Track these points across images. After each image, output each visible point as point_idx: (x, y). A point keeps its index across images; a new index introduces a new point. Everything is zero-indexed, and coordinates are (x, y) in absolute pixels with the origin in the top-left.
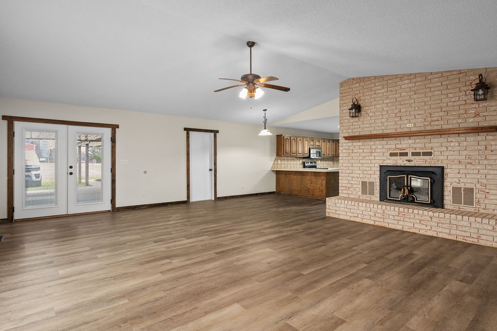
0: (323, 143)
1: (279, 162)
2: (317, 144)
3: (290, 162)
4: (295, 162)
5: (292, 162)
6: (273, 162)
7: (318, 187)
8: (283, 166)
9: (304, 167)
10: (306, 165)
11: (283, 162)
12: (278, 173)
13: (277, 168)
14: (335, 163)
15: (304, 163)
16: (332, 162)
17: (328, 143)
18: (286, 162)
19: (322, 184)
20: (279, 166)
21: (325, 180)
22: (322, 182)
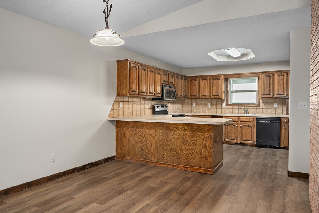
0: (176, 79)
1: (121, 106)
2: (170, 80)
3: (135, 105)
4: (142, 106)
5: (138, 106)
6: (111, 107)
7: (198, 149)
8: (126, 112)
9: (154, 112)
10: (157, 109)
11: (126, 106)
12: (119, 124)
13: (118, 117)
14: (185, 106)
15: (153, 108)
16: (181, 106)
17: (180, 80)
18: (130, 106)
19: (205, 145)
20: (121, 112)
21: (211, 138)
22: (205, 142)
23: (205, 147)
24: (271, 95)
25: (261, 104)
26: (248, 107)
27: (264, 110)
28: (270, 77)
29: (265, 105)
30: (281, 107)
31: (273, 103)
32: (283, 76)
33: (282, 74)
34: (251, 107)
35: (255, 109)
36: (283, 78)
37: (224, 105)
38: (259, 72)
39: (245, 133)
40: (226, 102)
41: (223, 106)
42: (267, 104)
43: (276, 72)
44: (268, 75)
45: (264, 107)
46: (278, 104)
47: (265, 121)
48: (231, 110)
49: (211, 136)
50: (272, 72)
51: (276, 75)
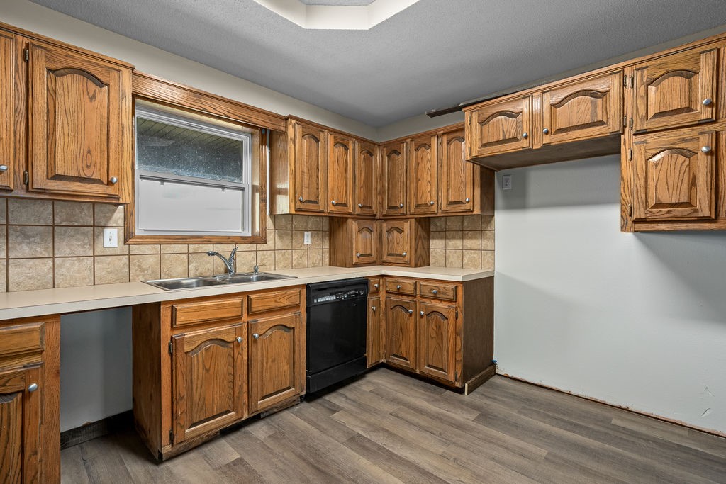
24: (320, 205)
25: (271, 236)
27: (279, 256)
28: (317, 141)
29: (281, 237)
30: (318, 243)
31: (302, 231)
32: (346, 148)
33: (345, 143)
35: (253, 254)
36: (347, 155)
37: (111, 237)
39: (273, 361)
40: (121, 222)
41: (107, 244)
42: (287, 235)
45: (279, 245)
47: (333, 298)
48: (152, 261)
50: (321, 128)
51: (331, 139)
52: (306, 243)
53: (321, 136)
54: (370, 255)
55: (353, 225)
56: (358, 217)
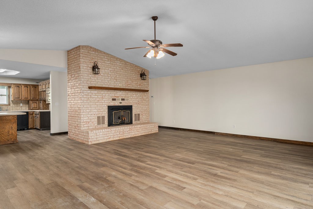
7: (6, 131)
19: (12, 127)
21: (16, 123)
22: (11, 125)
23: (12, 129)
24: (20, 99)
25: (11, 104)
26: (2, 106)
27: (13, 108)
28: (19, 87)
29: (14, 104)
30: (25, 105)
31: (20, 103)
32: (28, 87)
33: (27, 86)
34: (3, 106)
35: (7, 108)
36: (28, 89)
38: (11, 83)
42: (16, 104)
43: (23, 84)
44: (18, 86)
45: (13, 106)
46: (23, 103)
49: (16, 121)
50: (20, 84)
51: (23, 86)
52: (21, 105)
53: (20, 86)
54: (37, 108)
55: (31, 102)
56: (32, 100)
